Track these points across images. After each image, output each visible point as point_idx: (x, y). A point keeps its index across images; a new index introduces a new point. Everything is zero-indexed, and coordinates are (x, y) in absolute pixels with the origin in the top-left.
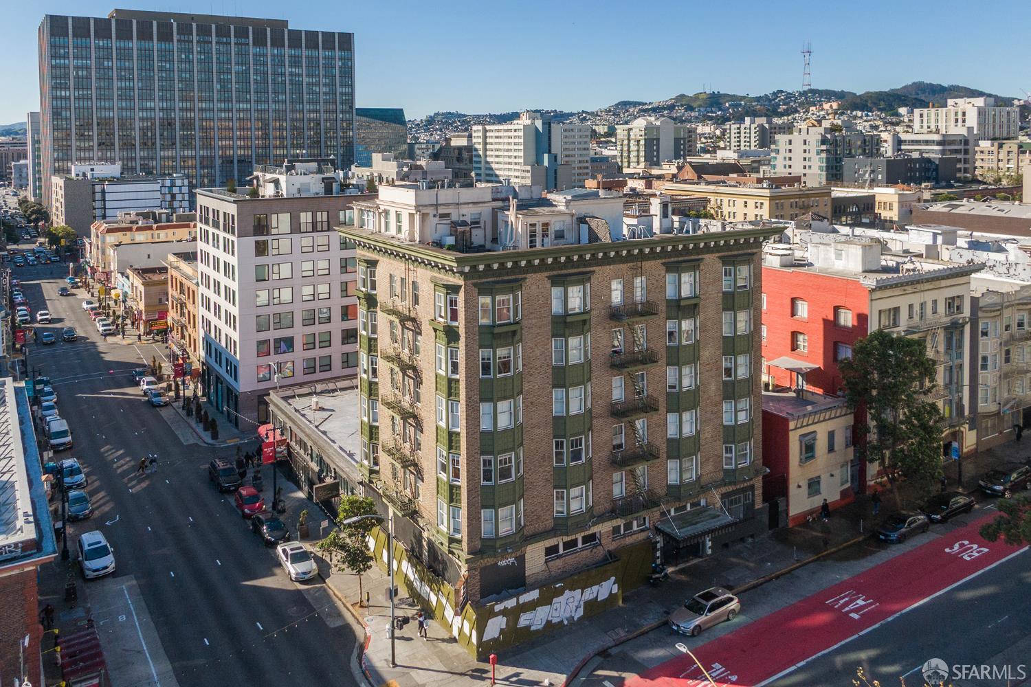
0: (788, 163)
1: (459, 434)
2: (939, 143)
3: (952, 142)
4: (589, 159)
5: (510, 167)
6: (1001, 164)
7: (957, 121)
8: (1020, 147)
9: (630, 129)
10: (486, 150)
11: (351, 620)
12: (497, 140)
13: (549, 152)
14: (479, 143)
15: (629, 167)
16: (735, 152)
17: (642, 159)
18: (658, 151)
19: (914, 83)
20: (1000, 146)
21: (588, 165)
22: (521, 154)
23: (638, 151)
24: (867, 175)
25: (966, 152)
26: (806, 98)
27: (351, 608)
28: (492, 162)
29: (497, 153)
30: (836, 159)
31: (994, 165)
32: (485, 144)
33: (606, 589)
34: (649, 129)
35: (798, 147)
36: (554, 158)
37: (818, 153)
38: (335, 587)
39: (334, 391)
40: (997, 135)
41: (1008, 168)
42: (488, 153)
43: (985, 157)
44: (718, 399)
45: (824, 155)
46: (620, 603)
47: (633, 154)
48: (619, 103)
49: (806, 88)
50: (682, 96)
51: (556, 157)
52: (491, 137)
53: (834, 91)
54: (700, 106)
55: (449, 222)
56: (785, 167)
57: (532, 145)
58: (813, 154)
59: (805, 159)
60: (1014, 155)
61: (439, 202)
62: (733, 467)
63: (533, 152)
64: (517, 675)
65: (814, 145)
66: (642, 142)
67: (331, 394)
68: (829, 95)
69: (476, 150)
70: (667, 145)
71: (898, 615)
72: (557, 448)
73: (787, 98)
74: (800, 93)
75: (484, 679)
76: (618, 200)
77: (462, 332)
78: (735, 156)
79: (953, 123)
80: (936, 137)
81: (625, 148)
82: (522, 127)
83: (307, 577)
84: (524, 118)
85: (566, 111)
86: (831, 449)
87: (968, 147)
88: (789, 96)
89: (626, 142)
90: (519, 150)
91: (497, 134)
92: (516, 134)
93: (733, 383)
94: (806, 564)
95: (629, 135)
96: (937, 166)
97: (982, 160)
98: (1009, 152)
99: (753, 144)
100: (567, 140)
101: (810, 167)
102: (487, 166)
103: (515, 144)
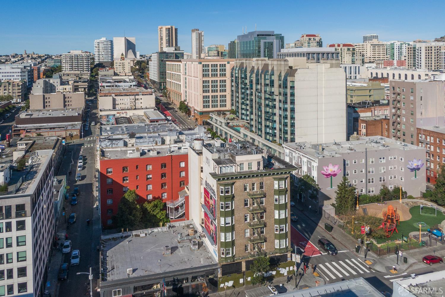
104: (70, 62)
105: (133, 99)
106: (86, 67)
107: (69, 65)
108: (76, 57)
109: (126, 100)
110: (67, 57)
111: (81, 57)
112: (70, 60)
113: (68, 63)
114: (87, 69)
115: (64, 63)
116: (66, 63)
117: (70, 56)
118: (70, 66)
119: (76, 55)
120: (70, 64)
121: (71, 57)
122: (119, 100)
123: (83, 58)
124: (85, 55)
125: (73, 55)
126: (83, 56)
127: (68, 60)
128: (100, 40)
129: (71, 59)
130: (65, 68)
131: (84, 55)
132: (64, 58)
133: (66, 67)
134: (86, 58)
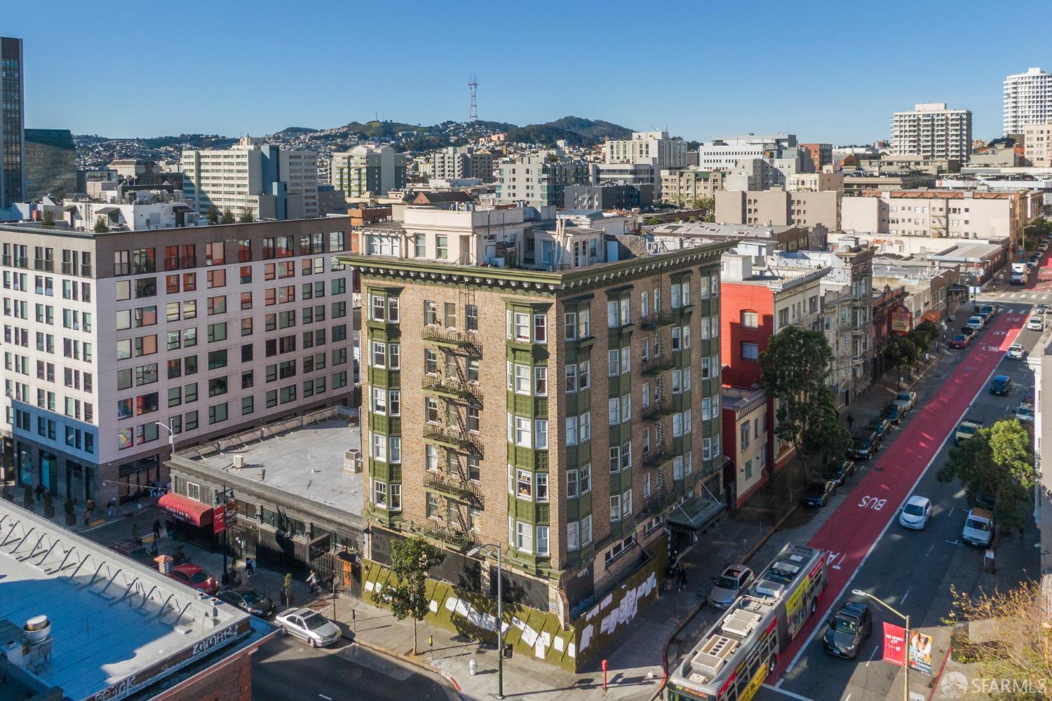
0: (512, 191)
1: (546, 452)
2: (632, 172)
3: (641, 172)
4: (316, 188)
5: (232, 196)
6: (682, 191)
7: (641, 152)
8: (697, 175)
9: (351, 157)
10: (199, 178)
11: (416, 669)
12: (214, 167)
13: (278, 180)
14: (192, 171)
15: (349, 196)
16: (447, 181)
17: (364, 188)
18: (379, 179)
19: (566, 118)
20: (681, 175)
21: (316, 194)
22: (246, 182)
23: (360, 179)
24: (585, 202)
25: (652, 180)
26: (474, 130)
27: (406, 658)
28: (208, 192)
29: (215, 182)
30: (555, 187)
31: (676, 191)
32: (199, 171)
33: (649, 585)
34: (370, 156)
35: (521, 176)
36: (283, 187)
37: (539, 182)
38: (371, 643)
39: (241, 446)
40: (672, 165)
41: (688, 194)
42: (202, 181)
43: (668, 184)
44: (700, 397)
45: (545, 184)
46: (658, 596)
47: (354, 183)
48: (288, 130)
49: (473, 120)
50: (355, 124)
51: (285, 185)
52: (207, 163)
53: (498, 124)
54: (373, 135)
55: (494, 243)
56: (509, 195)
57: (258, 173)
58: (535, 183)
59: (528, 187)
60: (691, 183)
61: (491, 224)
62: (710, 458)
63: (259, 181)
64: (619, 676)
65: (536, 174)
66: (364, 171)
67: (239, 450)
68: (495, 127)
69: (188, 178)
70: (388, 174)
71: (864, 560)
72: (612, 456)
73: (456, 129)
74: (468, 124)
75: (594, 687)
76: (618, 219)
77: (552, 349)
78: (448, 185)
79: (638, 155)
80: (629, 167)
81: (346, 177)
82: (247, 153)
83: (335, 639)
84: (245, 142)
85: (229, 136)
86: (756, 436)
87: (653, 176)
88: (458, 126)
89: (346, 170)
90: (244, 178)
91: (214, 160)
92: (239, 160)
93: (709, 382)
94: (771, 535)
95: (349, 163)
96: (639, 192)
97: (667, 187)
98: (688, 180)
99: (457, 173)
100: (293, 167)
101: (533, 195)
102: (202, 196)
103: (239, 171)
104: (912, 134)
105: (941, 210)
106: (954, 148)
107: (910, 141)
108: (928, 121)
109: (919, 211)
110: (905, 121)
111: (942, 120)
112: (912, 128)
113: (906, 136)
114: (957, 151)
115: (897, 136)
116: (901, 136)
117: (912, 118)
118: (912, 144)
119: (929, 115)
120: (912, 139)
121: (914, 121)
122: (900, 209)
123: (947, 124)
124: (952, 115)
125: (920, 117)
126: (947, 119)
127: (907, 128)
128: (1023, 75)
129: (914, 126)
130: (898, 149)
131: (949, 116)
132: (898, 124)
133: (902, 148)
134: (954, 122)
